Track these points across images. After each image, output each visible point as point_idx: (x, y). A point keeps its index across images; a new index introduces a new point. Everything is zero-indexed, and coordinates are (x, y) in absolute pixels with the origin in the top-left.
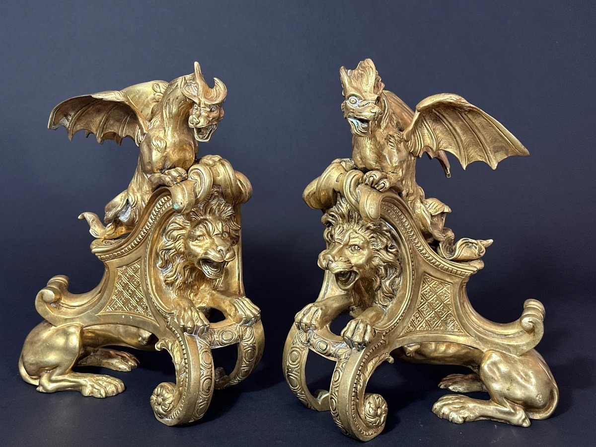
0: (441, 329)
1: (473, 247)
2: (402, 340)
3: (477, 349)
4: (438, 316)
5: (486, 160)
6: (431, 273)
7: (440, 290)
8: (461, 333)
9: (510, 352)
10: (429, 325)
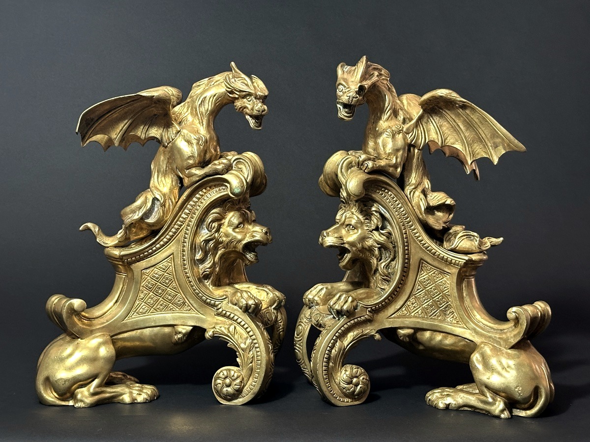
0: (439, 318)
1: (474, 240)
2: (392, 321)
3: (472, 341)
4: (436, 304)
5: (489, 156)
6: (429, 261)
7: (440, 280)
8: (458, 325)
9: (501, 345)
10: (426, 313)
